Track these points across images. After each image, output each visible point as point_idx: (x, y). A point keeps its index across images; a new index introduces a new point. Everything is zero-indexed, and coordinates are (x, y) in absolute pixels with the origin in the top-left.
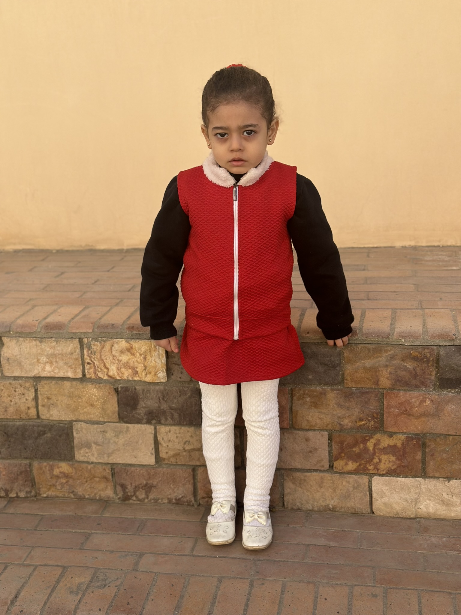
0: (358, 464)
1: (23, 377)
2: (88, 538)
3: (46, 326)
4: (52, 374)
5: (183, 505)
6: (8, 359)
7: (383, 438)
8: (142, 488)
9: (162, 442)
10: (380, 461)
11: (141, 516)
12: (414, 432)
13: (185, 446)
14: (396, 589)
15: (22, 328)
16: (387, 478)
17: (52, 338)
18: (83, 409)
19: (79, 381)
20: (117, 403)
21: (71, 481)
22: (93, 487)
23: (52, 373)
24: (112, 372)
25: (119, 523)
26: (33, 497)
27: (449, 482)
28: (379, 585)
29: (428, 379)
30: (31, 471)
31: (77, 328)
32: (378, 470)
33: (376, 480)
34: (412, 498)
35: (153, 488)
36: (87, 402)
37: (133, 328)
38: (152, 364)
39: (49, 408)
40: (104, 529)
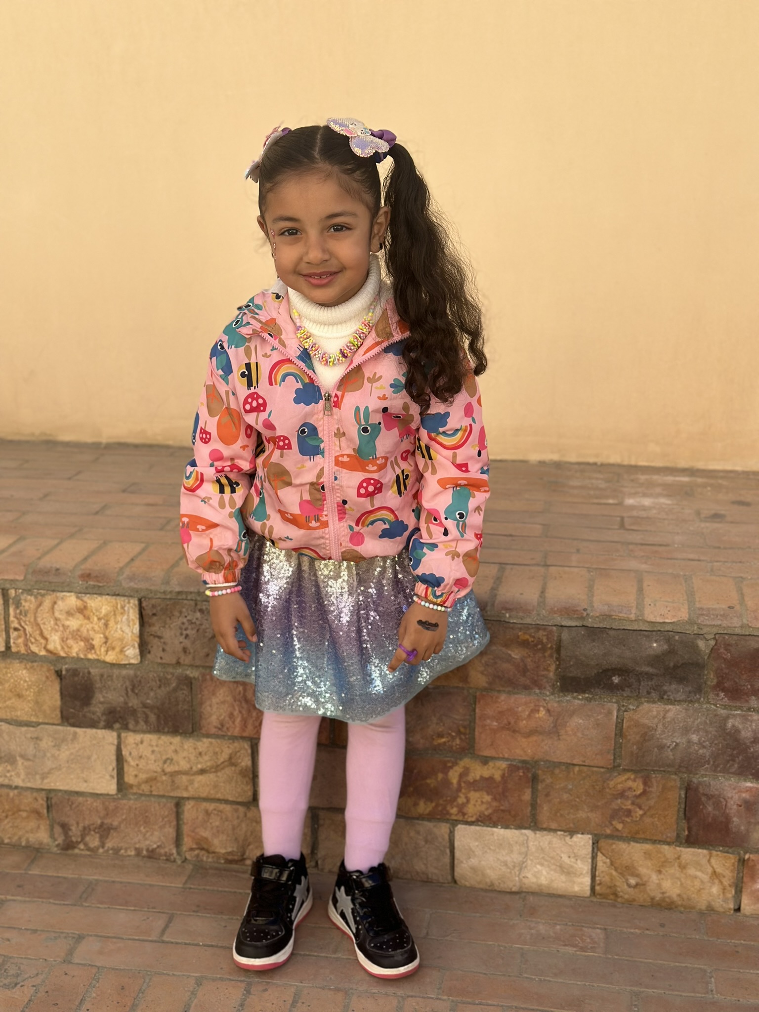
0: (433, 804)
5: (159, 859)
7: (473, 765)
8: (94, 831)
9: (129, 759)
10: (468, 801)
11: (90, 875)
12: (520, 758)
13: (166, 766)
14: (470, 1003)
16: (478, 828)
18: (5, 702)
20: (59, 694)
22: (17, 827)
24: (53, 644)
25: (52, 885)
27: (571, 838)
28: (445, 997)
29: (543, 676)
31: (1, 572)
32: (464, 814)
33: (461, 830)
34: (515, 860)
35: (112, 831)
36: (11, 691)
37: (89, 575)
38: (118, 635)
40: (27, 895)
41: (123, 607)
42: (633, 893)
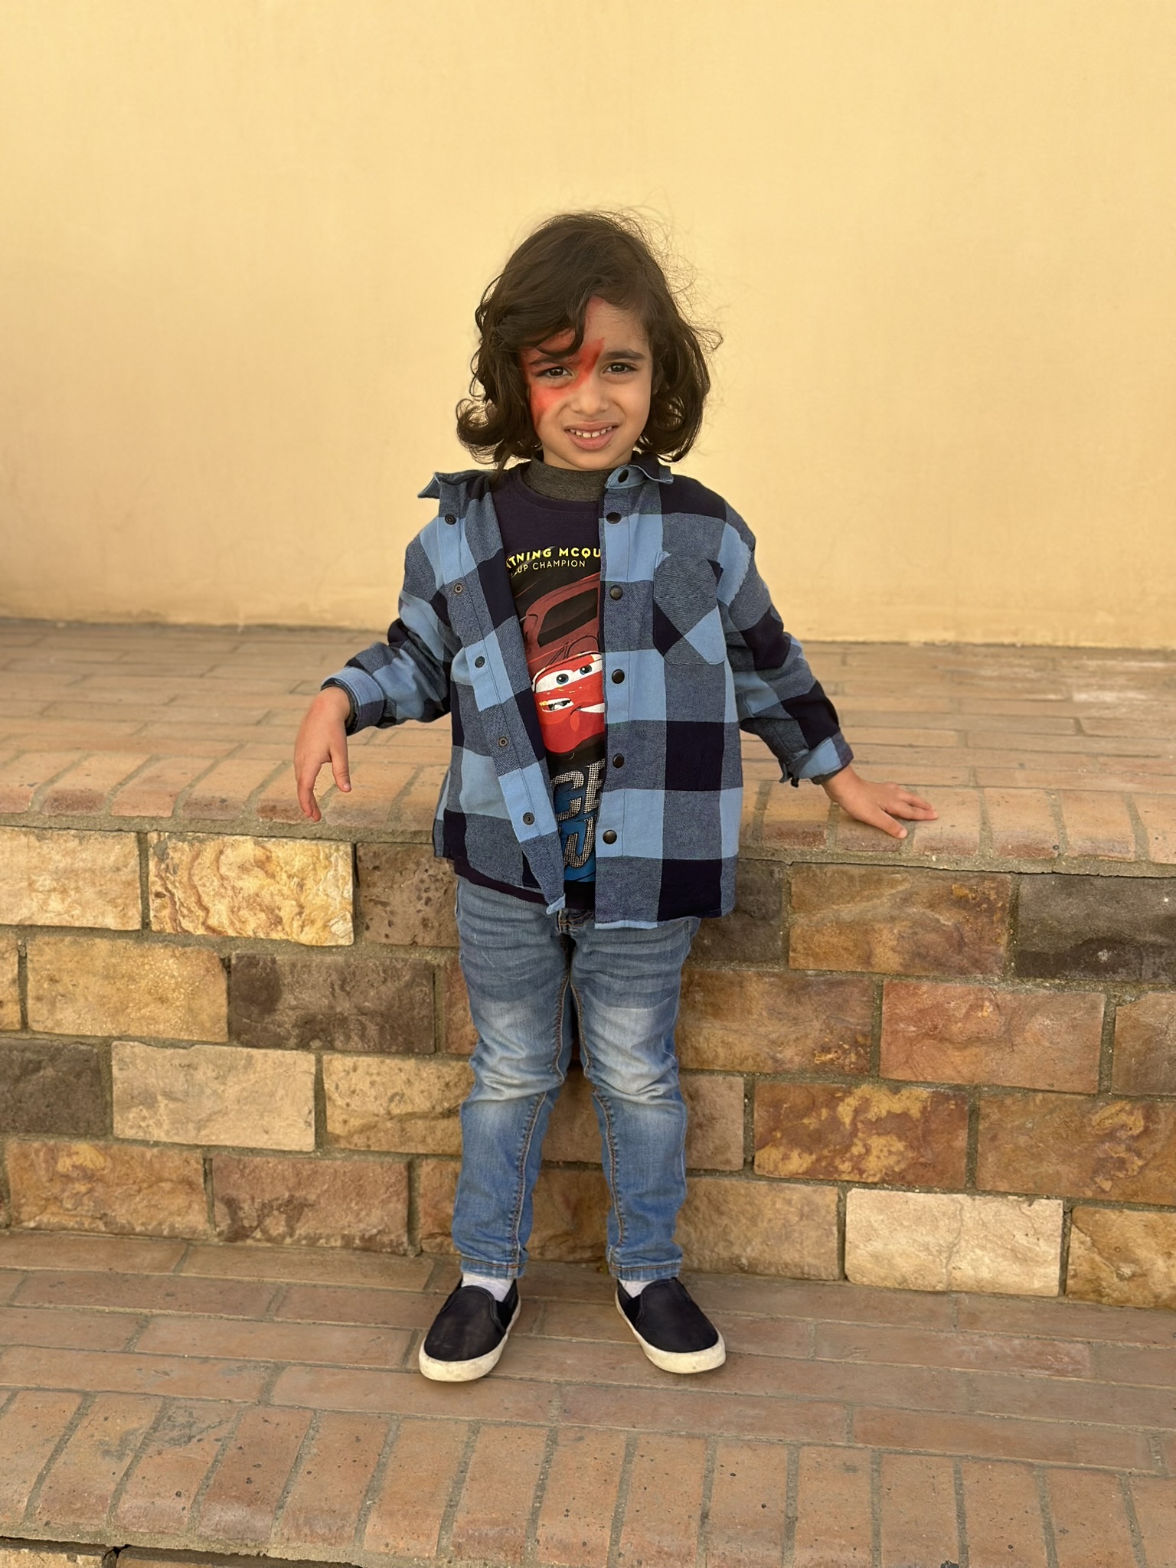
0: (814, 1157)
2: (142, 1327)
3: (56, 800)
4: (65, 921)
5: (381, 1252)
7: (876, 1094)
8: (278, 1209)
9: (335, 1096)
10: (868, 1151)
11: (276, 1277)
12: (951, 1082)
13: (393, 1105)
14: (901, 1453)
16: (883, 1193)
17: (68, 828)
18: (140, 1009)
19: (132, 938)
20: (225, 995)
21: (100, 1189)
22: (156, 1206)
23: (66, 916)
24: (216, 917)
25: (221, 1293)
27: (1030, 1205)
28: (860, 1445)
29: (989, 952)
31: (135, 807)
32: (861, 1172)
33: (855, 1195)
34: (942, 1242)
35: (306, 1209)
36: (149, 992)
37: (273, 809)
38: (319, 901)
39: (53, 1003)
40: (184, 1307)
41: (328, 858)
42: (1126, 1289)
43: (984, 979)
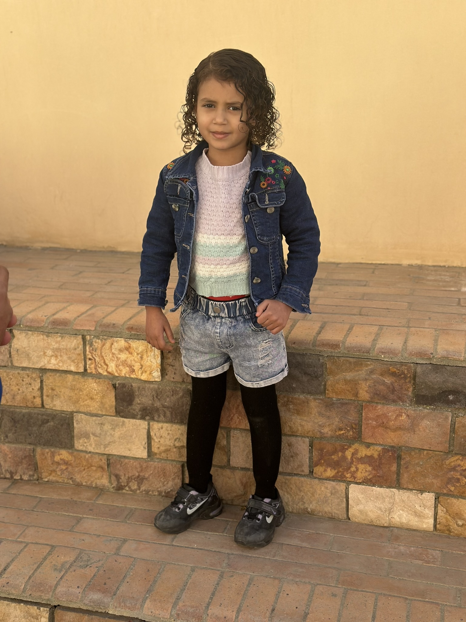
0: (336, 471)
1: (31, 368)
2: (79, 522)
3: (54, 322)
4: (57, 367)
6: (18, 350)
7: (360, 448)
8: (134, 479)
9: (155, 438)
10: (357, 469)
11: (131, 505)
12: (390, 444)
13: (176, 442)
15: (31, 322)
16: (363, 486)
17: (58, 333)
18: (84, 402)
19: (80, 375)
20: (114, 398)
21: (70, 468)
22: (90, 476)
23: (57, 366)
24: (111, 368)
25: (110, 510)
26: (35, 480)
27: (421, 495)
28: (340, 586)
29: (405, 394)
30: (34, 456)
31: (81, 326)
32: (355, 478)
33: (352, 487)
34: (386, 507)
35: (144, 480)
36: (87, 395)
37: (132, 328)
38: (148, 364)
39: (53, 398)
40: (95, 515)
42: (460, 530)
43: (403, 404)
